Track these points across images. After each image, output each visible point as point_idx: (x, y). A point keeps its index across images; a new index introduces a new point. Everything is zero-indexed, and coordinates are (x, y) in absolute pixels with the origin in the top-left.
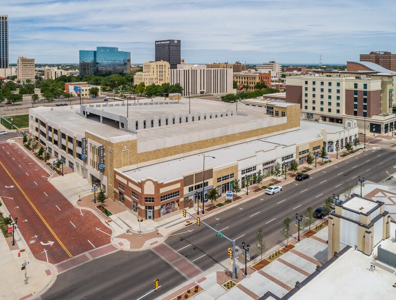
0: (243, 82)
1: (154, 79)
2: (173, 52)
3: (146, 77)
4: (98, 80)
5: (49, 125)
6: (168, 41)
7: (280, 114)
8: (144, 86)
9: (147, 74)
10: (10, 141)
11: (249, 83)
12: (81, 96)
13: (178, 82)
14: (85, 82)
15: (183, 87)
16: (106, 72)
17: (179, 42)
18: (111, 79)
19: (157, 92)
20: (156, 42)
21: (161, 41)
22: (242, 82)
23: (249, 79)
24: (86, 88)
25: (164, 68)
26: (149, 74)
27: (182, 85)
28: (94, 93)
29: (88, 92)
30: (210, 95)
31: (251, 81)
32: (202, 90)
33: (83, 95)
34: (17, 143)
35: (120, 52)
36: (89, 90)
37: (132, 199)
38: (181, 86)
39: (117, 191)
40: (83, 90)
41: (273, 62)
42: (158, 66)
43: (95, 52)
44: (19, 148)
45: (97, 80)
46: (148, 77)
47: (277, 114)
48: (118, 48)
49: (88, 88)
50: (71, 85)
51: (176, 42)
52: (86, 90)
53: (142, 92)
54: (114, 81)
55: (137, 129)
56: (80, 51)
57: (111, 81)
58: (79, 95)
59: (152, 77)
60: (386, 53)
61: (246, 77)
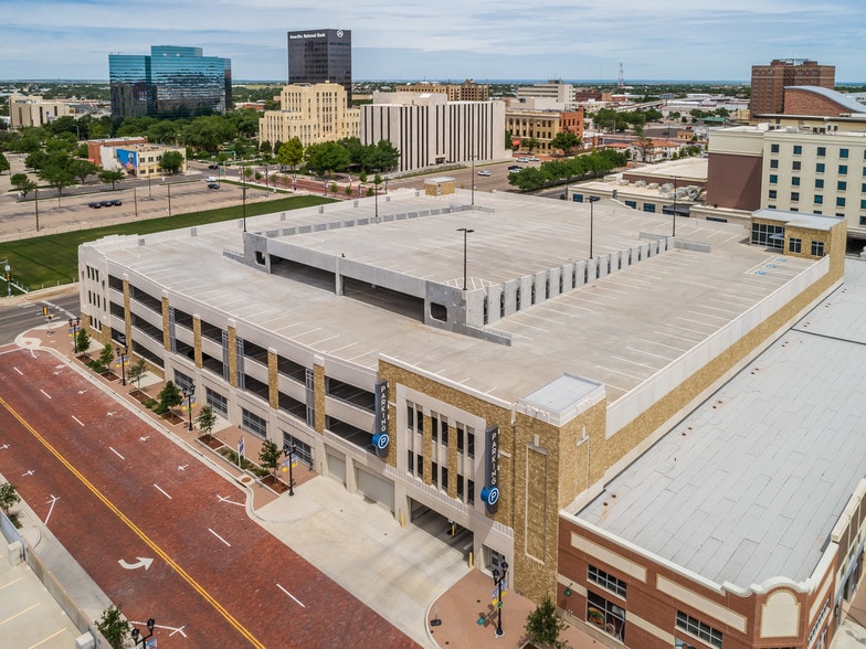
0: (521, 133)
1: (312, 127)
2: (332, 58)
3: (294, 122)
4: (166, 131)
5: (172, 304)
6: (321, 31)
7: (806, 247)
8: (299, 146)
9: (294, 114)
10: (26, 342)
11: (535, 134)
12: (138, 174)
13: (385, 138)
14: (140, 138)
15: (399, 149)
16: (173, 108)
17: (347, 33)
18: (204, 129)
19: (339, 163)
20: (290, 34)
21: (302, 33)
22: (518, 131)
23: (535, 125)
24: (148, 155)
25: (333, 100)
26: (298, 114)
27: (396, 143)
28: (170, 165)
29: (155, 165)
30: (460, 167)
31: (542, 129)
32: (441, 155)
33: (143, 172)
34: (55, 353)
35: (210, 59)
36: (159, 158)
37: (678, 635)
38: (393, 146)
39: (582, 590)
40: (142, 160)
41: (557, 82)
42: (321, 95)
43: (148, 59)
44: (67, 369)
45: (163, 130)
46: (298, 123)
47: (796, 247)
48: (201, 49)
49: (155, 154)
50: (106, 145)
51: (340, 35)
52: (151, 159)
53: (295, 161)
54: (210, 132)
55: (486, 320)
56: (113, 59)
57: (204, 134)
58: (132, 173)
59: (307, 122)
60: (807, 63)
61: (528, 119)
